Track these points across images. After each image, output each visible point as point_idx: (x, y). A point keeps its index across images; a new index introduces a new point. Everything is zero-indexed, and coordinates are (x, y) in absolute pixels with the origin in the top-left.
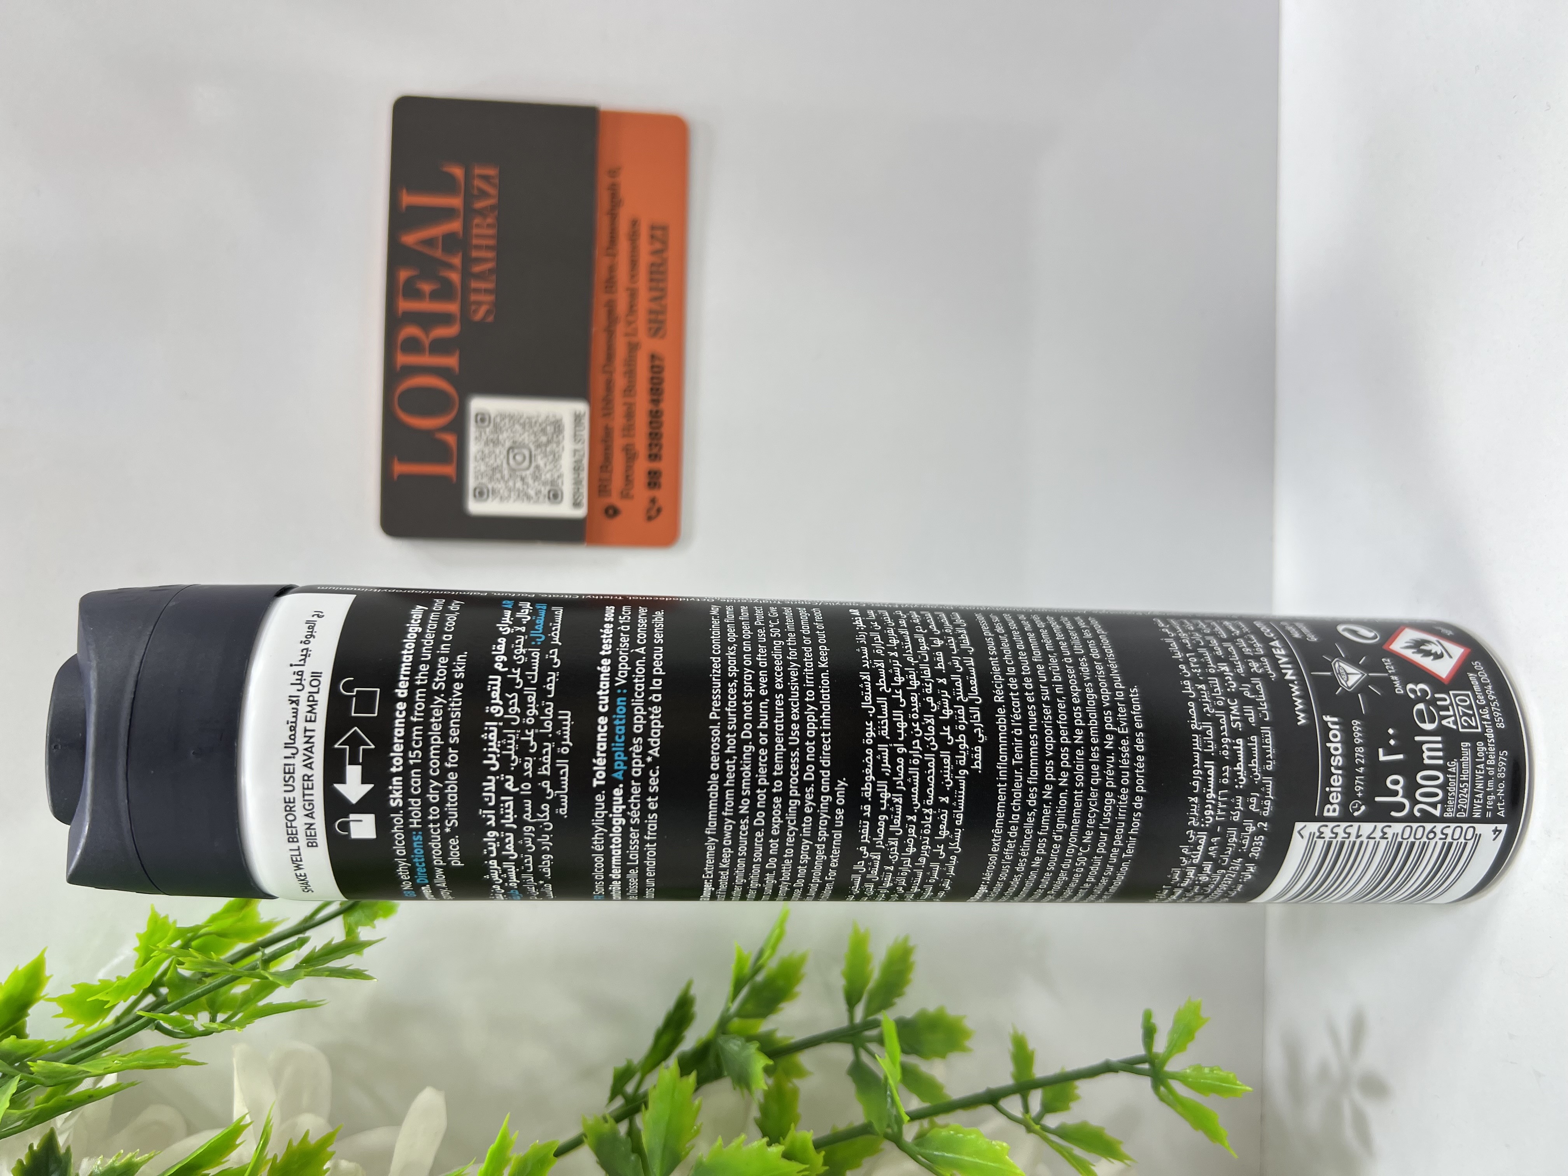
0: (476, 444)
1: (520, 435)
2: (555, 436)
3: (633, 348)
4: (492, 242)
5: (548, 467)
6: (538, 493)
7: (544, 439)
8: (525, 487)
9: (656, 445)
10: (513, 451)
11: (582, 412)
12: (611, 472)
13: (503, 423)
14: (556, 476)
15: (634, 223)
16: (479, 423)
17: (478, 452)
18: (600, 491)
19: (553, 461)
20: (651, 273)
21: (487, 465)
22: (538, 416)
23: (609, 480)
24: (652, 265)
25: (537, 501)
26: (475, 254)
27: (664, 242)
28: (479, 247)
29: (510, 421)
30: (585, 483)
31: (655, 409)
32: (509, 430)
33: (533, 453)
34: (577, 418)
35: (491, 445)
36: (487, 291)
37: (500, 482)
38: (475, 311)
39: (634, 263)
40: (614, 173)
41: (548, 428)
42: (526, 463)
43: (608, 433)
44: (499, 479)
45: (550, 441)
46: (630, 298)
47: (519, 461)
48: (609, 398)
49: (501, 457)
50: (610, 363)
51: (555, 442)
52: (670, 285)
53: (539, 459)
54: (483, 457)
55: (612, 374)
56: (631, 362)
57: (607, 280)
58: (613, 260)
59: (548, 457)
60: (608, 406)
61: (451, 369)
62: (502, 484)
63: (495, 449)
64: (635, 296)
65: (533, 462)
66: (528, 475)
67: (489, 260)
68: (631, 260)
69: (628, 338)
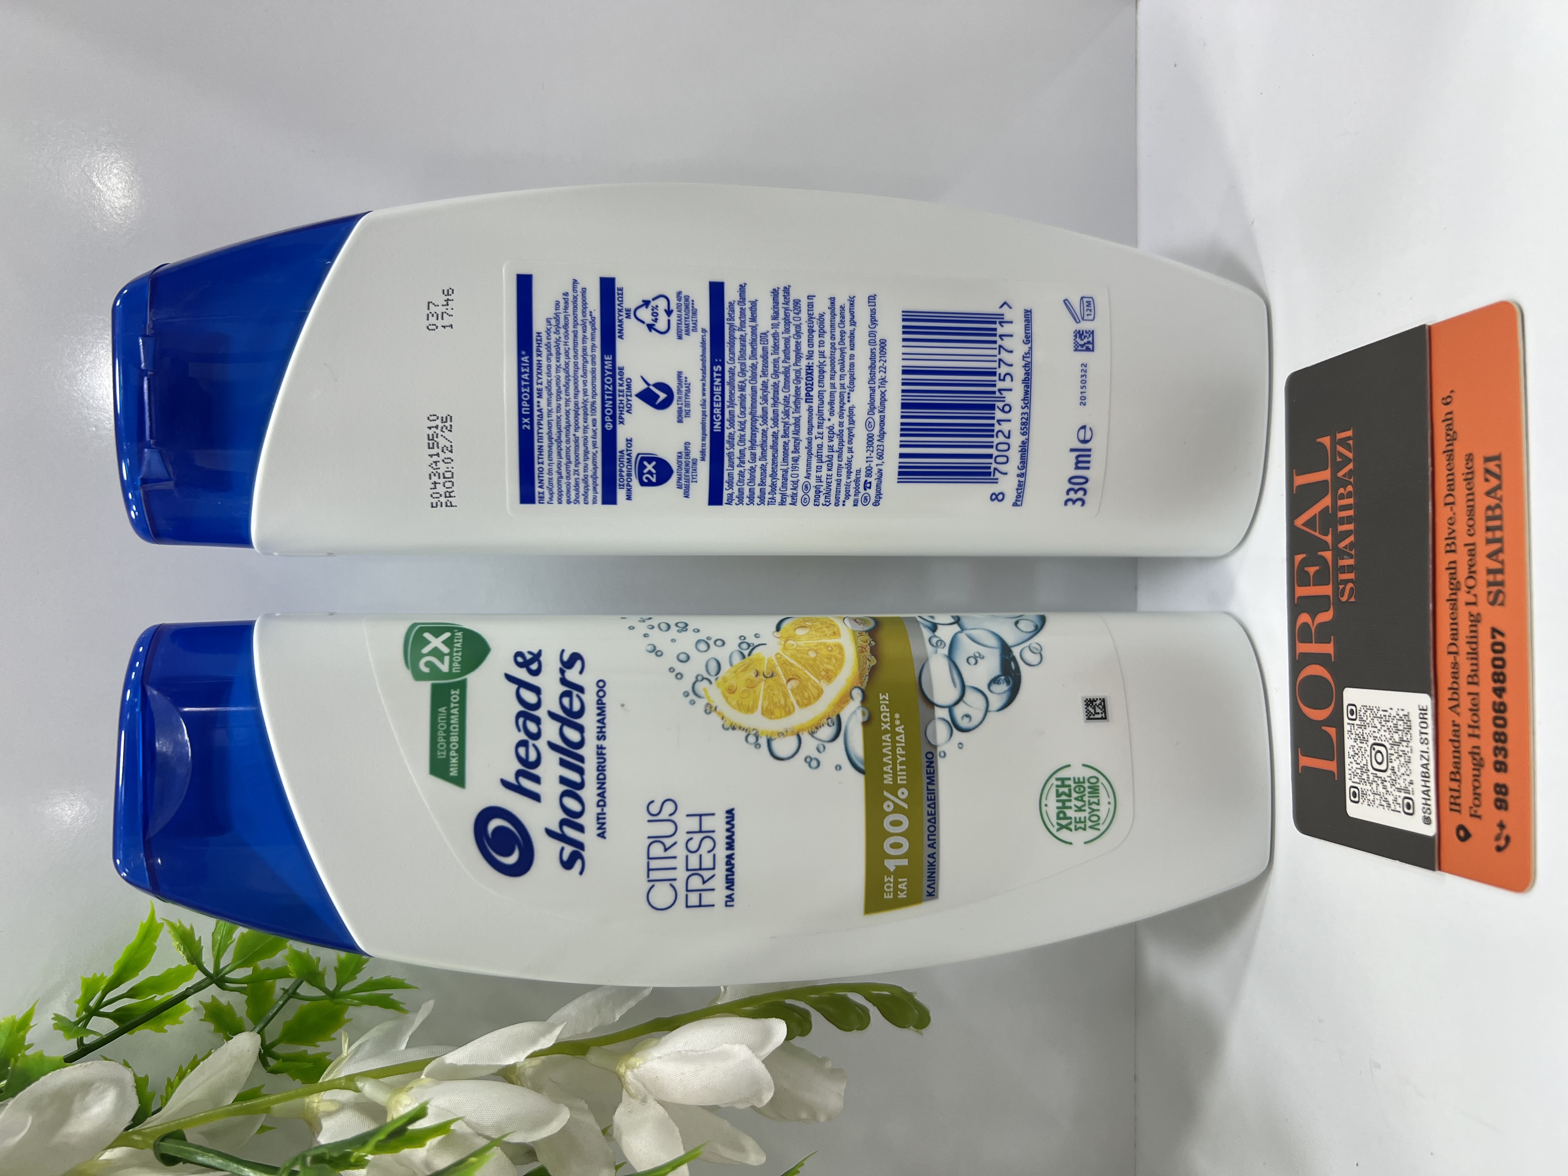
0: (1350, 740)
1: (1379, 731)
3: (1475, 620)
4: (1351, 513)
6: (1395, 800)
7: (1396, 737)
8: (1384, 791)
9: (1500, 750)
10: (1374, 749)
11: (1425, 708)
12: (1460, 780)
15: (1470, 458)
17: (1350, 748)
18: (1450, 803)
20: (1488, 519)
22: (1391, 709)
23: (1459, 791)
24: (1489, 508)
26: (1342, 528)
27: (1498, 477)
28: (1343, 521)
30: (1433, 794)
31: (1498, 700)
32: (1370, 725)
33: (1390, 752)
35: (1358, 742)
36: (1350, 569)
37: (1366, 785)
39: (1471, 513)
40: (1448, 399)
42: (1384, 766)
43: (1456, 730)
44: (1366, 779)
45: (1402, 740)
46: (1469, 555)
47: (1380, 760)
48: (1455, 686)
49: (1366, 755)
50: (1453, 642)
51: (1404, 741)
52: (1507, 534)
53: (1393, 761)
54: (1353, 753)
55: (1455, 655)
56: (1473, 640)
57: (1447, 536)
58: (1451, 509)
59: (1400, 758)
60: (1454, 696)
61: (1329, 656)
62: (1368, 786)
63: (1361, 745)
64: (1473, 552)
65: (1389, 764)
66: (1386, 778)
67: (1350, 533)
68: (1468, 507)
69: (1469, 608)
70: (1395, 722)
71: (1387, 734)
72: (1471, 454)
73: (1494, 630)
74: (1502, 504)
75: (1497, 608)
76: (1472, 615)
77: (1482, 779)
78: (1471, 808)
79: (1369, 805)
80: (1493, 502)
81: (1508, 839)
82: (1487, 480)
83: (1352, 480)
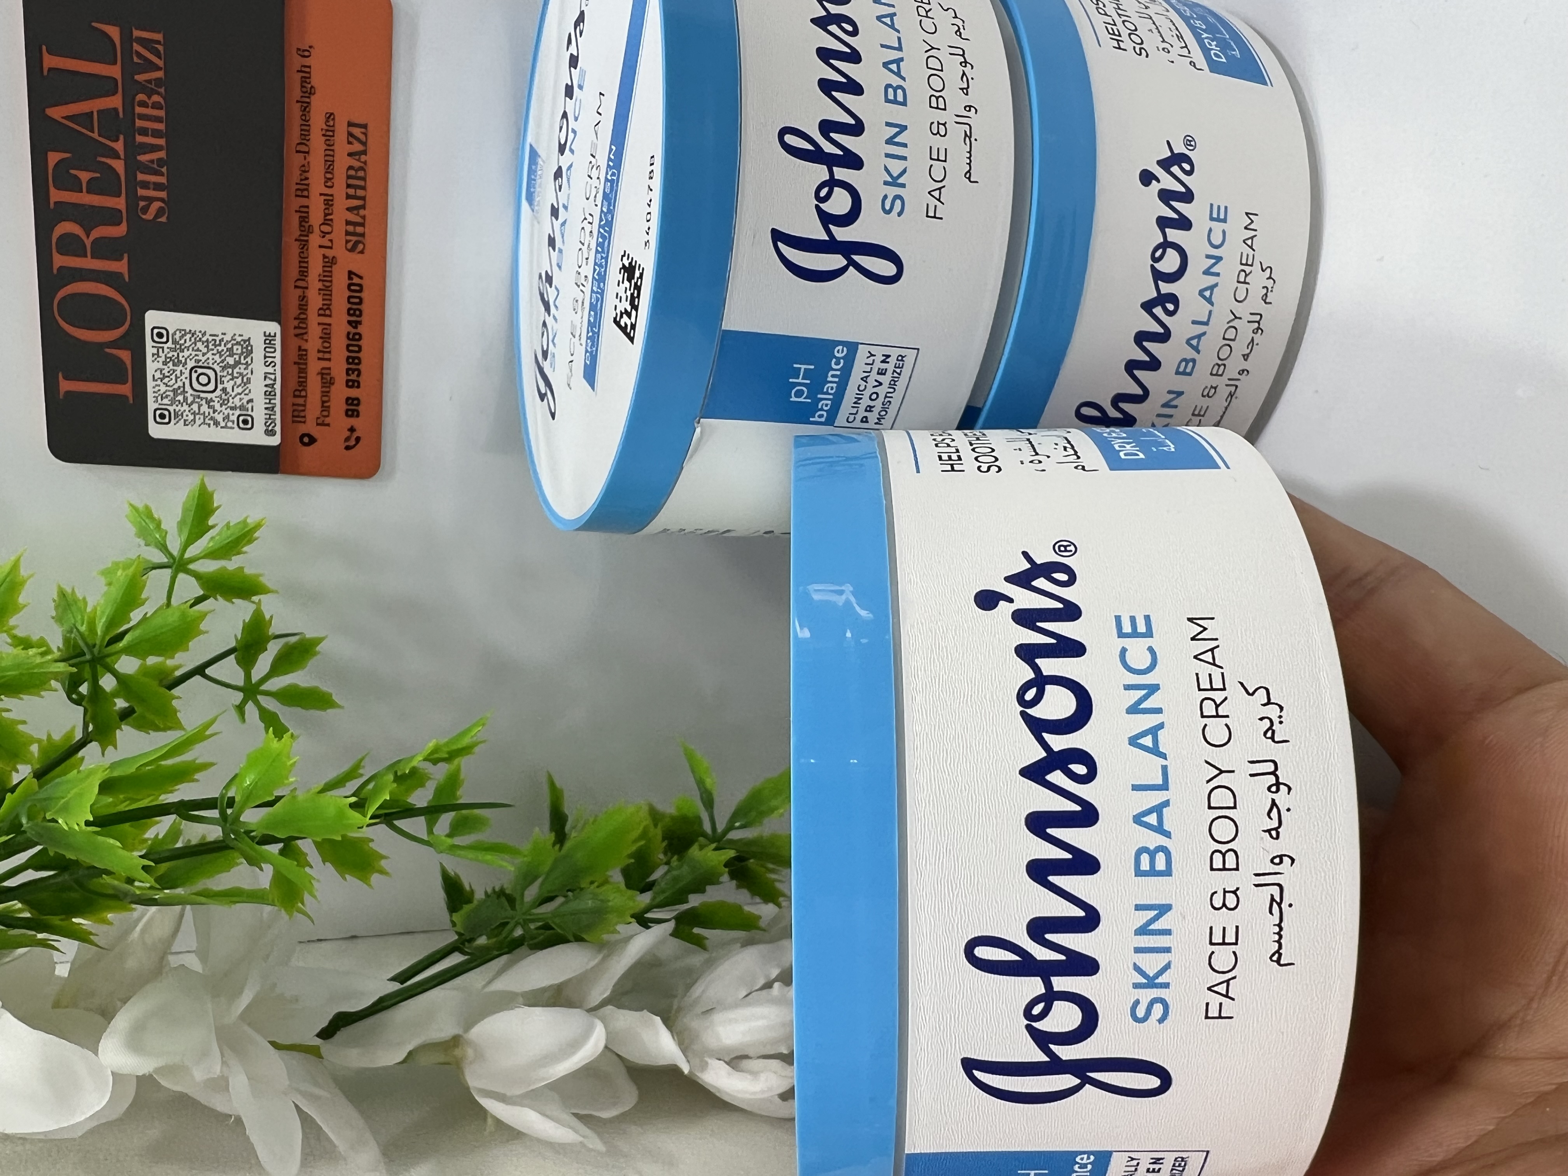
0: (153, 361)
1: (204, 355)
2: (242, 358)
3: (330, 262)
4: (161, 126)
5: (237, 390)
6: (227, 418)
7: (231, 361)
8: (211, 411)
9: (353, 371)
10: (196, 372)
11: (272, 334)
12: (306, 397)
13: (182, 342)
14: (245, 401)
15: (330, 116)
16: (156, 339)
17: (156, 371)
18: (293, 416)
19: (240, 385)
20: (349, 177)
21: (167, 386)
22: (225, 334)
23: (304, 405)
24: (350, 168)
25: (226, 427)
26: (140, 139)
27: (364, 144)
28: (145, 131)
29: (190, 340)
30: (278, 409)
31: (353, 331)
32: (191, 349)
33: (219, 374)
34: (269, 339)
35: (171, 364)
36: (158, 187)
37: (182, 406)
38: (145, 210)
39: (329, 167)
40: (305, 53)
41: (235, 347)
42: (211, 387)
43: (302, 354)
44: (182, 401)
45: (237, 363)
46: (325, 204)
47: (203, 383)
48: (302, 316)
49: (183, 377)
50: (303, 278)
51: (243, 364)
52: (370, 194)
53: (225, 382)
54: (162, 376)
55: (305, 290)
56: (326, 278)
57: (298, 182)
58: (305, 159)
59: (235, 380)
60: (301, 325)
61: (119, 275)
62: (185, 407)
63: (175, 368)
64: (330, 203)
65: (219, 385)
66: (214, 399)
67: (158, 148)
68: (326, 161)
69: (323, 251)
70: (229, 346)
71: (217, 358)
72: (332, 114)
73: (350, 273)
74: (365, 167)
75: (354, 256)
76: (325, 257)
77: (333, 395)
78: (318, 418)
79: (187, 425)
80: (357, 164)
81: (358, 439)
82: (349, 143)
83: (162, 90)
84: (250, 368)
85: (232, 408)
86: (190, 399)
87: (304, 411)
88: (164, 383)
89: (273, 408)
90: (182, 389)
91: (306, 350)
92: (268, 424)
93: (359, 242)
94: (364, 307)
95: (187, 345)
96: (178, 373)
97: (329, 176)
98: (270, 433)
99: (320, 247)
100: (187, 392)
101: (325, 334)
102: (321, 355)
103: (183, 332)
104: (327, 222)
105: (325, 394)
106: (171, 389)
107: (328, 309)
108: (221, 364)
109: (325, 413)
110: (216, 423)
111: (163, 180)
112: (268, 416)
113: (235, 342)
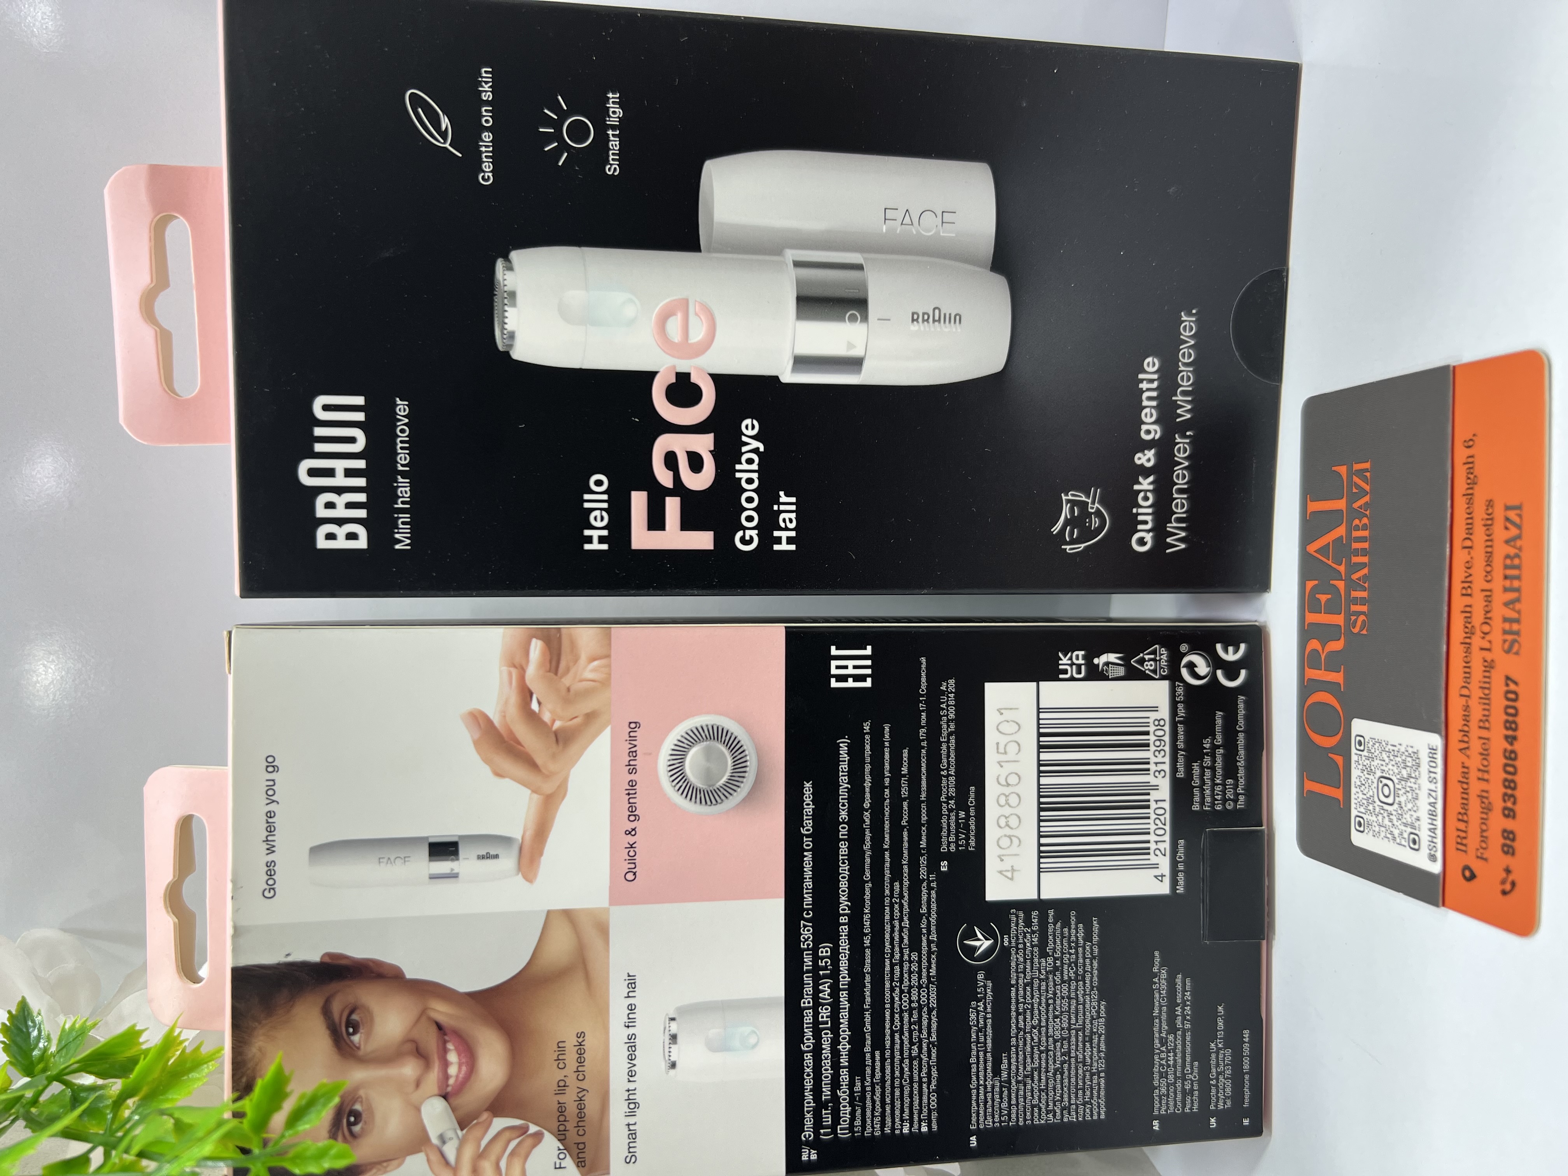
0: (1357, 770)
1: (1387, 765)
2: (1413, 771)
4: (1366, 545)
5: (1410, 806)
6: (1401, 834)
7: (1405, 773)
8: (1390, 824)
9: (1510, 797)
10: (1381, 782)
11: (1435, 748)
12: (1467, 822)
13: (1373, 750)
14: (1414, 819)
15: (1490, 504)
16: (1358, 746)
17: (1357, 779)
19: (1411, 800)
20: (1506, 567)
21: (1363, 794)
22: (1400, 745)
23: (1466, 832)
24: (1507, 557)
25: (1400, 844)
26: (1355, 560)
27: (1519, 527)
28: (1357, 553)
29: (1378, 749)
30: (1439, 832)
31: (1509, 748)
32: (1378, 758)
33: (1397, 786)
34: (1433, 753)
35: (1365, 772)
36: (1363, 601)
37: (1372, 816)
38: (1355, 623)
39: (1489, 560)
40: (1470, 442)
41: (1408, 759)
42: (1391, 799)
43: (1465, 771)
44: (1372, 810)
46: (1486, 601)
47: (1387, 793)
48: (1466, 729)
49: (1373, 787)
50: (1466, 685)
51: (1412, 777)
52: (1525, 584)
53: (1400, 795)
54: (1359, 784)
55: (1467, 698)
57: (1464, 579)
58: (1469, 553)
59: (1408, 794)
60: (1466, 739)
61: (1339, 684)
62: (1374, 818)
63: (1367, 776)
64: (1490, 599)
65: (1396, 798)
66: (1394, 813)
67: (1363, 565)
68: (1487, 552)
69: (1485, 653)
70: (1404, 757)
71: (1395, 768)
72: (1491, 501)
73: (1508, 678)
74: (1520, 554)
75: (1511, 656)
76: (1486, 661)
77: (1489, 823)
78: (1478, 849)
79: (1374, 836)
80: (1512, 551)
81: (1513, 884)
82: (1506, 528)
83: (1368, 513)
84: (1418, 782)
85: (1406, 825)
86: (1377, 809)
87: (1465, 838)
88: (1362, 791)
89: (1435, 829)
90: (1372, 798)
91: (1467, 768)
92: (1430, 848)
93: (1514, 642)
94: (1518, 719)
95: (1376, 754)
96: (1370, 781)
97: (1489, 569)
98: (1433, 858)
99: (1482, 649)
100: (1375, 802)
101: (1486, 750)
102: (1480, 775)
103: (1374, 741)
104: (1487, 621)
105: (1484, 822)
106: (1365, 797)
107: (1487, 720)
108: (1398, 777)
109: (1484, 845)
110: (1394, 839)
111: (1364, 594)
112: (1430, 839)
113: (1406, 754)
